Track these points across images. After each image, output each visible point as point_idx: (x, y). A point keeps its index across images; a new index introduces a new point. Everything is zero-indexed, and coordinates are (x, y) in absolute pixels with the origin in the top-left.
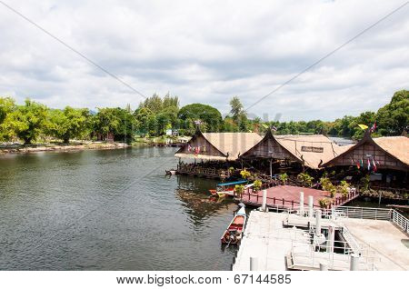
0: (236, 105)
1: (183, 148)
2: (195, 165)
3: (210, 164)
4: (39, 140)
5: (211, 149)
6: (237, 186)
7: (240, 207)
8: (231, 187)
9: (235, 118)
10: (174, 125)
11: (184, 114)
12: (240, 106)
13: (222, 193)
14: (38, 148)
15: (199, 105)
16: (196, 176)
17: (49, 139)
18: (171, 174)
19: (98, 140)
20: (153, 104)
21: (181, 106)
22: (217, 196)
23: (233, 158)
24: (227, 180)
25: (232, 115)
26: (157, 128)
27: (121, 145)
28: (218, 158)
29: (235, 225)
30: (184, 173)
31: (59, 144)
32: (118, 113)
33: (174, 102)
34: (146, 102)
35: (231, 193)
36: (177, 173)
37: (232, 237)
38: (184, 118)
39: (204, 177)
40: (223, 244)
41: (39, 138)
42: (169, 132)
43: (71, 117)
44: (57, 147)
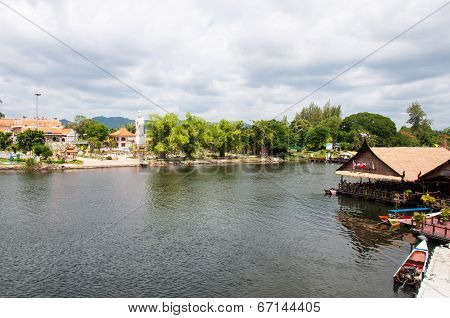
0: (415, 113)
1: (346, 165)
2: (360, 185)
3: (380, 184)
4: (197, 154)
5: (385, 168)
6: (416, 214)
7: (420, 241)
8: (409, 215)
9: (415, 128)
10: (338, 139)
11: (347, 125)
12: (421, 114)
13: (395, 221)
14: (197, 161)
15: (367, 115)
16: (361, 198)
17: (207, 152)
18: (331, 194)
19: (253, 154)
20: (310, 115)
22: (389, 224)
23: (411, 177)
24: (402, 205)
25: (409, 126)
26: (317, 141)
27: (276, 160)
28: (391, 178)
29: (413, 262)
30: (347, 193)
31: (216, 157)
32: (273, 126)
33: (336, 112)
34: (303, 112)
35: (408, 221)
36: (338, 194)
37: (409, 276)
38: (348, 129)
39: (372, 201)
40: (395, 282)
41: (198, 152)
42: (329, 147)
43: (227, 130)
44: (214, 161)
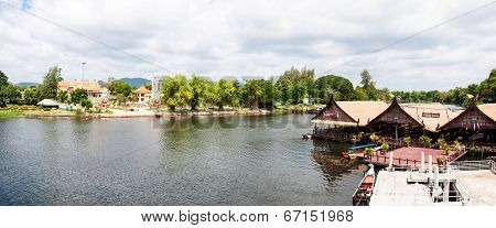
0: (366, 76)
1: (320, 115)
2: (329, 130)
3: (343, 129)
4: (201, 107)
5: (346, 117)
6: (367, 149)
7: (369, 168)
8: (362, 150)
9: (365, 87)
10: (311, 94)
11: (321, 83)
12: (369, 78)
13: (353, 156)
14: (201, 113)
15: (333, 77)
16: (330, 140)
17: (208, 106)
18: (307, 138)
19: (245, 107)
20: (292, 76)
21: (316, 78)
22: (349, 158)
23: (363, 123)
24: (358, 144)
25: (362, 86)
26: (296, 97)
27: (264, 112)
28: (350, 124)
29: (365, 184)
30: (319, 138)
31: (216, 110)
32: (261, 83)
33: (311, 73)
34: (286, 74)
35: (362, 155)
36: (312, 138)
37: (363, 195)
38: (320, 88)
39: (337, 142)
41: (201, 105)
42: (306, 101)
43: (225, 88)
44: (214, 112)
